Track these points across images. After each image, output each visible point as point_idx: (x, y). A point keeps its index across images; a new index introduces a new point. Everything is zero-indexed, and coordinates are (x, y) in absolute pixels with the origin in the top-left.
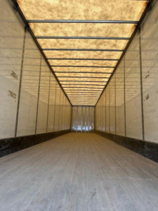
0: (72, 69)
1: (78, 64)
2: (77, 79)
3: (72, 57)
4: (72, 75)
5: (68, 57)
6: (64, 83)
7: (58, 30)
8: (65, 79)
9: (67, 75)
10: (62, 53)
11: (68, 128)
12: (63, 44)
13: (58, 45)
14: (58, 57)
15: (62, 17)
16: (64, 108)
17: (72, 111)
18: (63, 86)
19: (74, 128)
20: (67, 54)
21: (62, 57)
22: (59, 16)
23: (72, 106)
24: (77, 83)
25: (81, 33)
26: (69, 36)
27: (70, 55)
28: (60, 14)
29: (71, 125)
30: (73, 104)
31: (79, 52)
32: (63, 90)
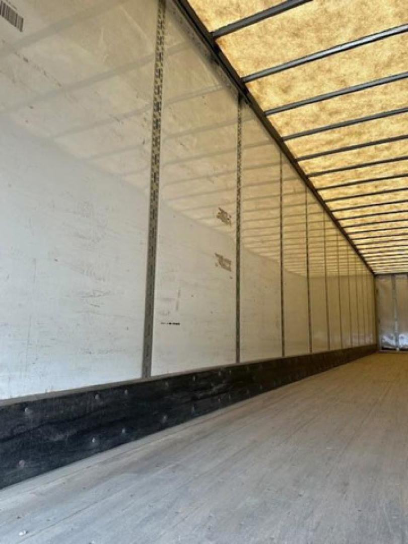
0: (366, 173)
1: (385, 155)
2: (384, 198)
3: (365, 139)
4: (369, 188)
5: (354, 141)
6: (347, 214)
7: (320, 77)
8: (349, 203)
9: (353, 190)
10: (335, 135)
11: (369, 340)
12: (337, 112)
13: (324, 116)
14: (326, 149)
15: (329, 40)
16: (352, 283)
17: (376, 292)
18: (343, 223)
19: (387, 339)
20: (350, 134)
21: (337, 146)
22: (321, 41)
23: (375, 276)
24: (386, 208)
25: (388, 65)
26: (354, 84)
27: (360, 134)
28: (325, 34)
29: (377, 332)
30: (379, 270)
31: (386, 120)
32: (346, 235)
